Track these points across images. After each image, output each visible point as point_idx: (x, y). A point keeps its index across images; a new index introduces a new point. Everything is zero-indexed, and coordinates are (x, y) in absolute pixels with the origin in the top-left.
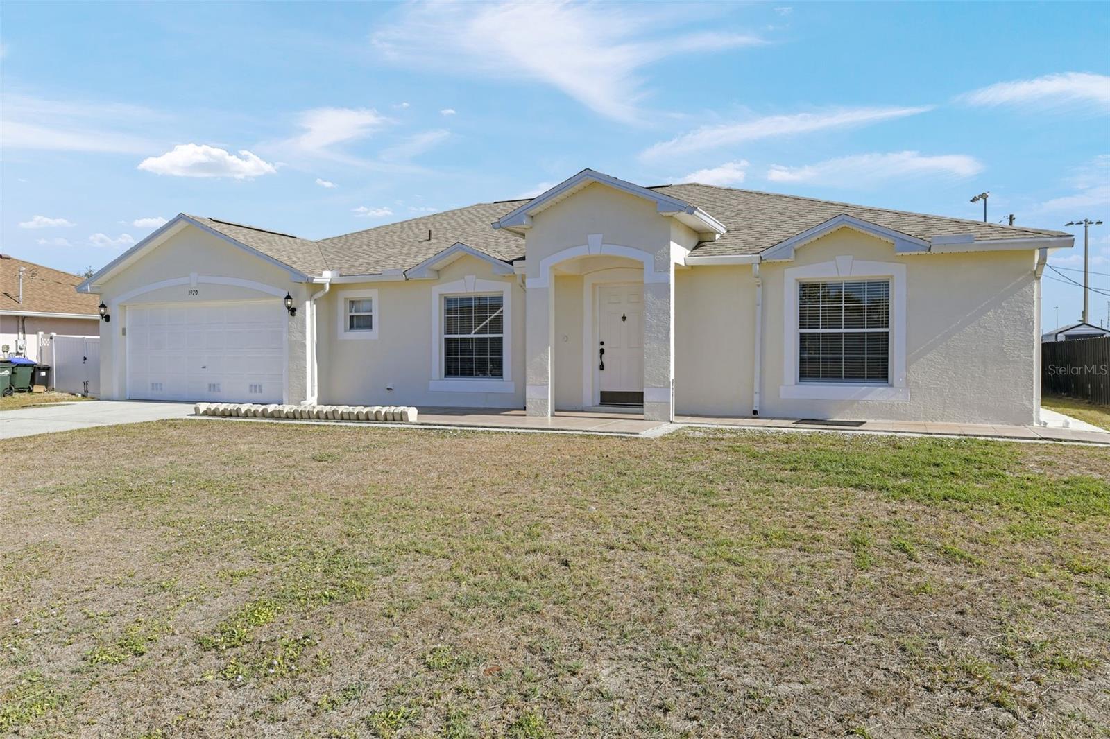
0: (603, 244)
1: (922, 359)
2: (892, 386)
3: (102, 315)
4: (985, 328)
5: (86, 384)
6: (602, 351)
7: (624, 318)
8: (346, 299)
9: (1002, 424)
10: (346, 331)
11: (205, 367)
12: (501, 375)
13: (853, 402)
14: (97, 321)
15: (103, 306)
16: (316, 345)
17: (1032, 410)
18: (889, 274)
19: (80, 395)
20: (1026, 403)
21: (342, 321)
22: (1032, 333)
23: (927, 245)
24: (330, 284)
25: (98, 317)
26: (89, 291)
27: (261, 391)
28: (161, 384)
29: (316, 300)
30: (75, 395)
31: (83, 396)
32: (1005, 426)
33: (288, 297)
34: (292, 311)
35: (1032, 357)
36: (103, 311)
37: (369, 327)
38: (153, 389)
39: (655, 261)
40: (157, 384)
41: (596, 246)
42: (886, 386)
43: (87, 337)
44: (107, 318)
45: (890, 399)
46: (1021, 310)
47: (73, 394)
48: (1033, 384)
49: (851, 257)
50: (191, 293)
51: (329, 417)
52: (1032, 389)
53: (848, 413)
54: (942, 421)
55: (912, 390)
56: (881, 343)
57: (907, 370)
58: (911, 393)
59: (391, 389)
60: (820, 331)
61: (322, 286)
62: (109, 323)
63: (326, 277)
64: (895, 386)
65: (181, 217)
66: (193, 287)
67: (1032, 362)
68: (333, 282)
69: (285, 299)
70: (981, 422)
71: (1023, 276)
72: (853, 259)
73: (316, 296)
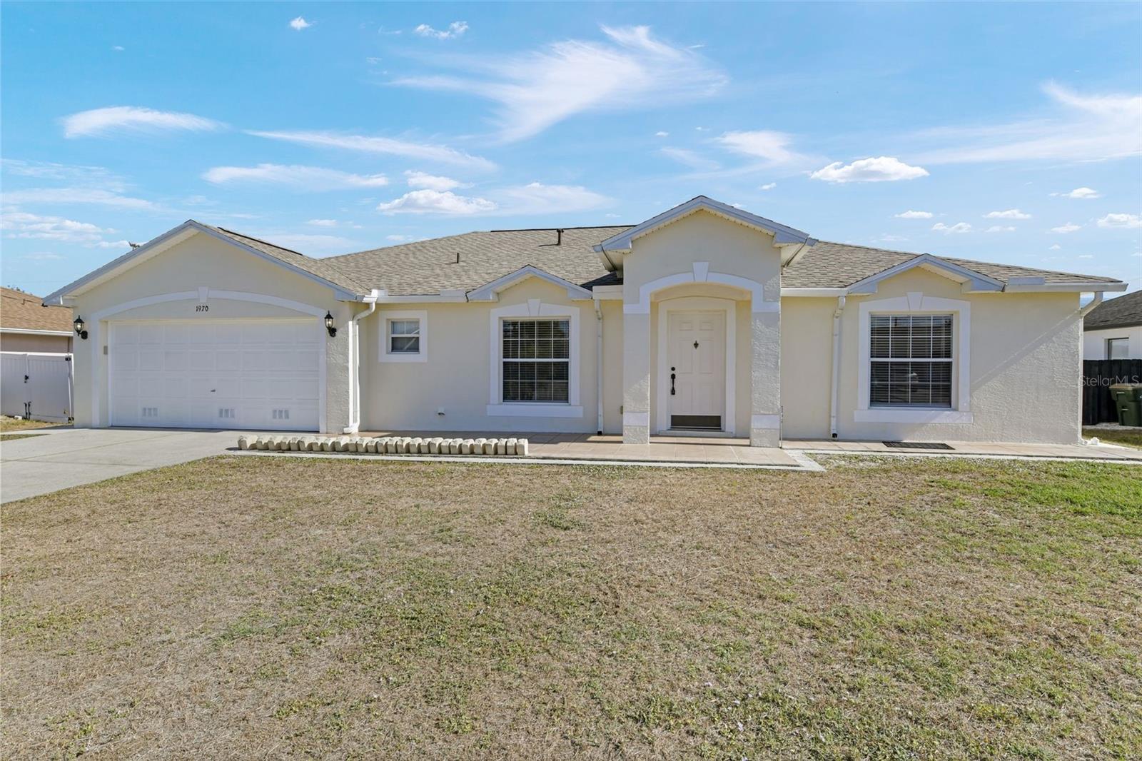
0: (709, 271)
1: (984, 387)
2: (956, 410)
3: (78, 331)
4: (1038, 359)
5: (28, 405)
6: (673, 377)
7: (696, 345)
8: (388, 320)
9: (1052, 443)
10: (388, 353)
11: (214, 391)
12: (566, 399)
13: (922, 425)
14: (69, 339)
15: (79, 321)
16: (359, 368)
17: (1077, 431)
18: (955, 310)
19: (20, 418)
20: (1072, 425)
21: (384, 342)
22: (1077, 364)
23: (1002, 285)
24: (376, 304)
25: (71, 333)
26: (62, 303)
27: (287, 417)
28: (155, 409)
29: (358, 320)
30: (13, 417)
31: (24, 418)
32: (1055, 445)
33: (329, 317)
34: (332, 331)
35: (1077, 385)
36: (79, 326)
37: (415, 348)
38: (144, 415)
39: (764, 291)
40: (150, 409)
41: (701, 273)
42: (949, 410)
43: (29, 354)
44: (84, 335)
45: (956, 422)
46: (1068, 344)
47: (10, 417)
48: (1077, 408)
49: (922, 293)
50: (199, 308)
51: (423, 451)
52: (1077, 413)
53: (918, 435)
54: (1001, 441)
55: (975, 414)
56: (945, 372)
57: (971, 396)
58: (974, 416)
59: (443, 414)
60: (890, 360)
61: (368, 305)
62: (85, 341)
63: (374, 296)
64: (960, 409)
65: (190, 224)
66: (203, 302)
67: (1077, 389)
68: (381, 301)
69: (325, 318)
70: (1034, 442)
71: (1071, 315)
72: (923, 296)
73: (359, 316)
